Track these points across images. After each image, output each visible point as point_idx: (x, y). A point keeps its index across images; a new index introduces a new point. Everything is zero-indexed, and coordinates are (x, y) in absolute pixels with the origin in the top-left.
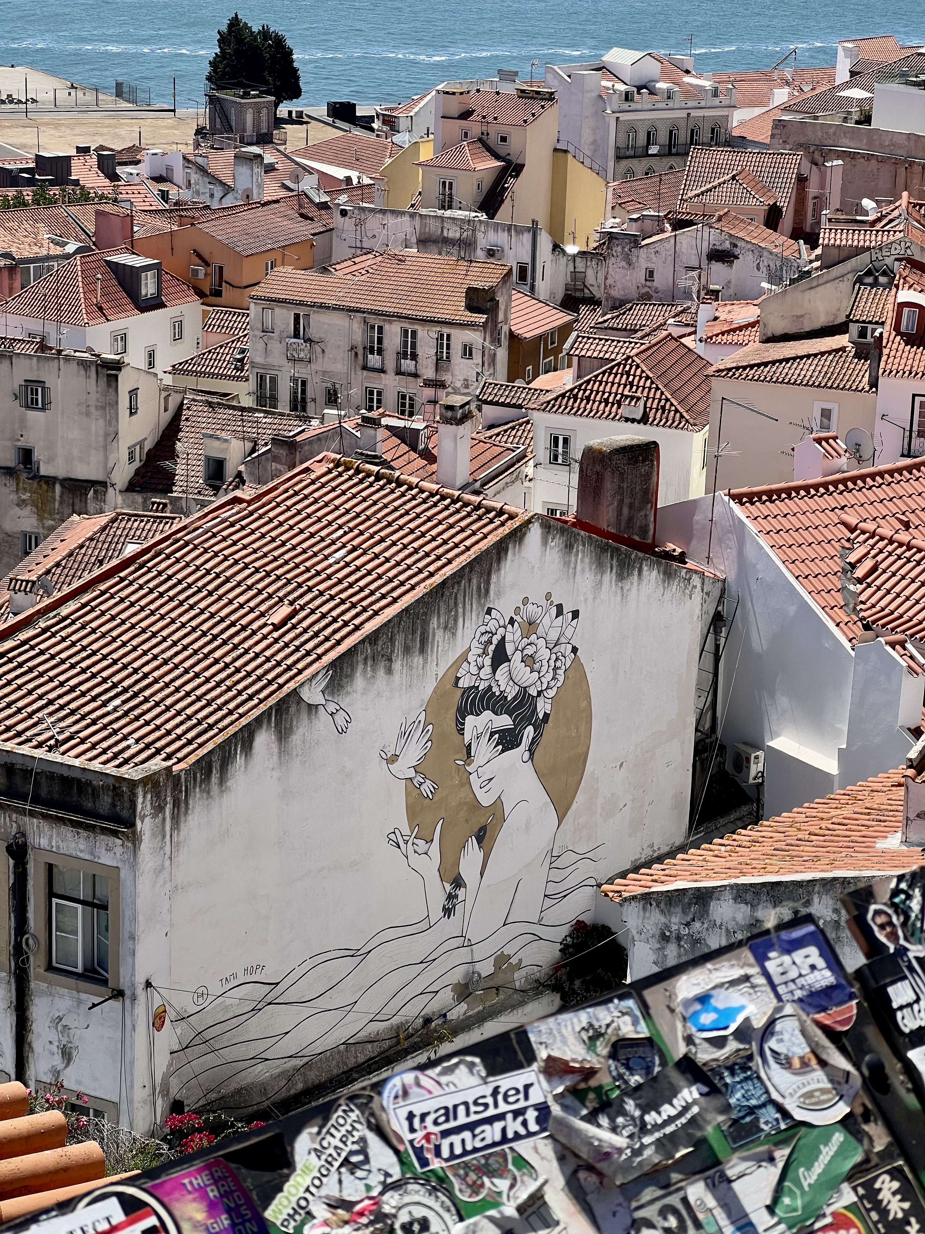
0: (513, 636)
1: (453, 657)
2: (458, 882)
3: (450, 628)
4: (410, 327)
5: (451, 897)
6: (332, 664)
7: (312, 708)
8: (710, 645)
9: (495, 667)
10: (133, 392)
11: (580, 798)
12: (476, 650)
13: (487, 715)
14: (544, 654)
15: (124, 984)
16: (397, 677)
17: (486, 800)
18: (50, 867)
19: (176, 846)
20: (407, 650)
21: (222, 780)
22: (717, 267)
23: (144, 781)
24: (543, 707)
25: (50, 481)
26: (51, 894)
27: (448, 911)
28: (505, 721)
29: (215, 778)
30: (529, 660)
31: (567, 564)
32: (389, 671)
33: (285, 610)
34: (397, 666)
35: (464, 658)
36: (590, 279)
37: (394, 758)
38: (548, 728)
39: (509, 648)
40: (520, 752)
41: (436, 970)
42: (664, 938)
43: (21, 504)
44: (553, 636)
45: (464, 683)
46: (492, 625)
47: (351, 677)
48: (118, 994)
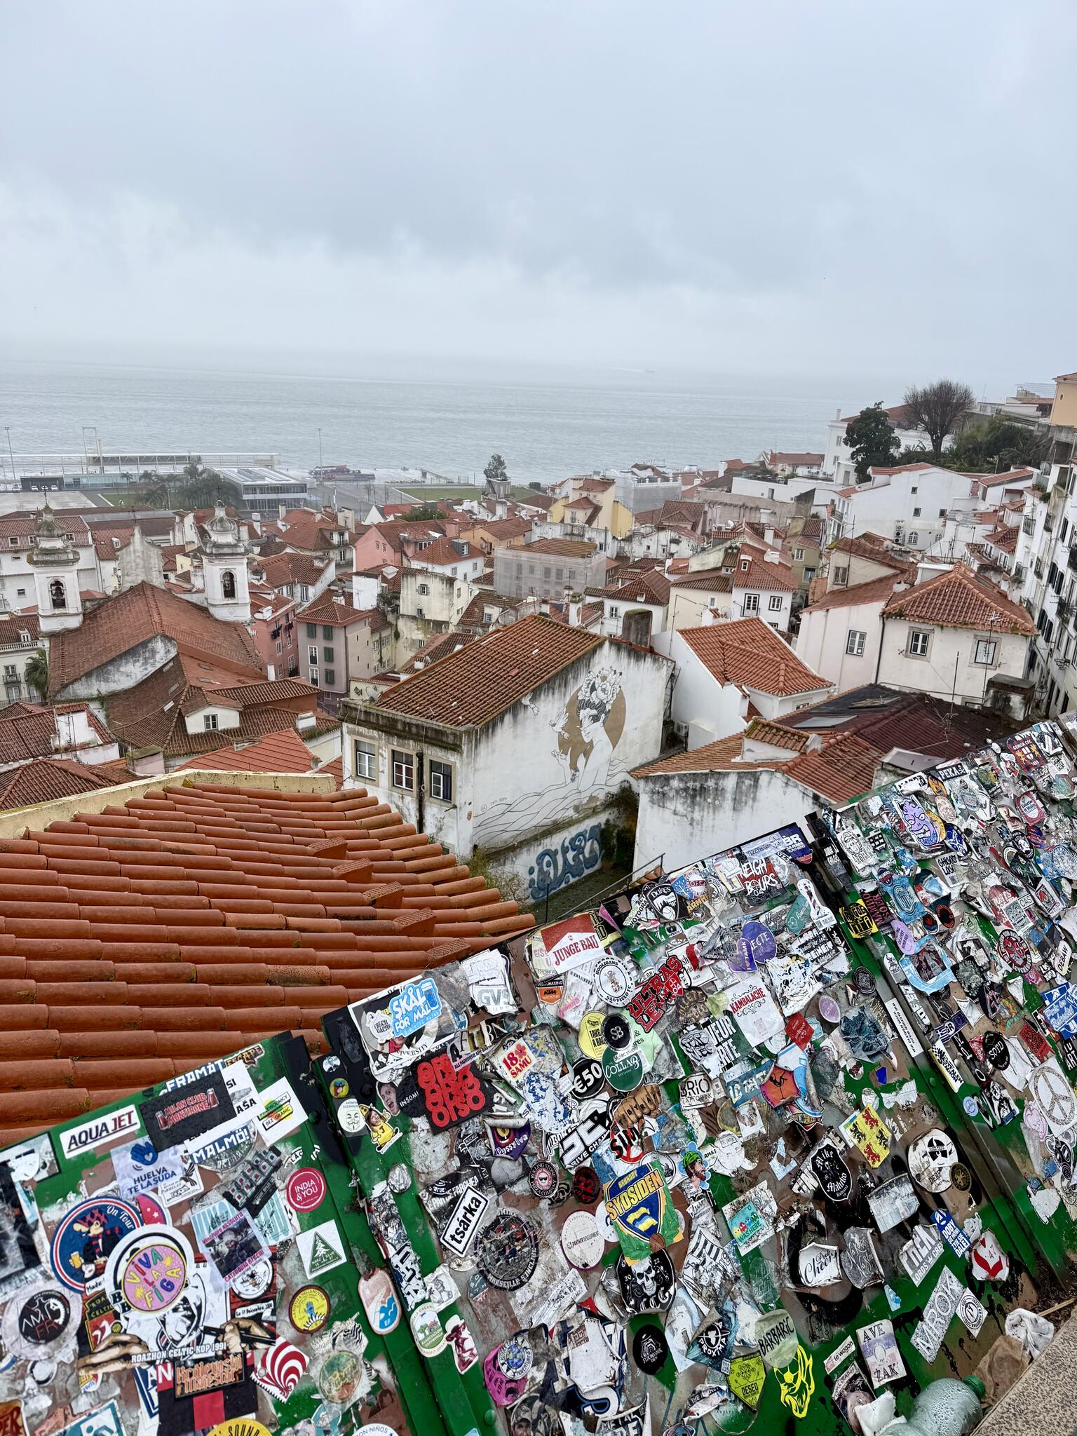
0: (598, 681)
1: (576, 689)
2: (577, 770)
3: (576, 678)
5: (574, 775)
6: (533, 690)
7: (526, 707)
8: (669, 686)
9: (591, 692)
10: (459, 589)
11: (621, 741)
12: (585, 686)
13: (588, 709)
14: (609, 688)
15: (457, 804)
16: (556, 696)
17: (587, 740)
18: (431, 761)
19: (476, 755)
20: (560, 686)
21: (493, 732)
22: (673, 545)
23: (465, 732)
24: (608, 707)
25: (429, 621)
26: (431, 771)
27: (573, 780)
28: (594, 712)
29: (490, 731)
30: (604, 690)
31: (618, 655)
32: (553, 694)
33: (516, 671)
34: (556, 692)
35: (580, 689)
36: (626, 549)
37: (554, 725)
38: (610, 715)
39: (597, 686)
40: (600, 723)
41: (568, 801)
42: (653, 793)
43: (418, 629)
44: (612, 682)
45: (580, 698)
46: (591, 677)
47: (540, 695)
48: (455, 807)
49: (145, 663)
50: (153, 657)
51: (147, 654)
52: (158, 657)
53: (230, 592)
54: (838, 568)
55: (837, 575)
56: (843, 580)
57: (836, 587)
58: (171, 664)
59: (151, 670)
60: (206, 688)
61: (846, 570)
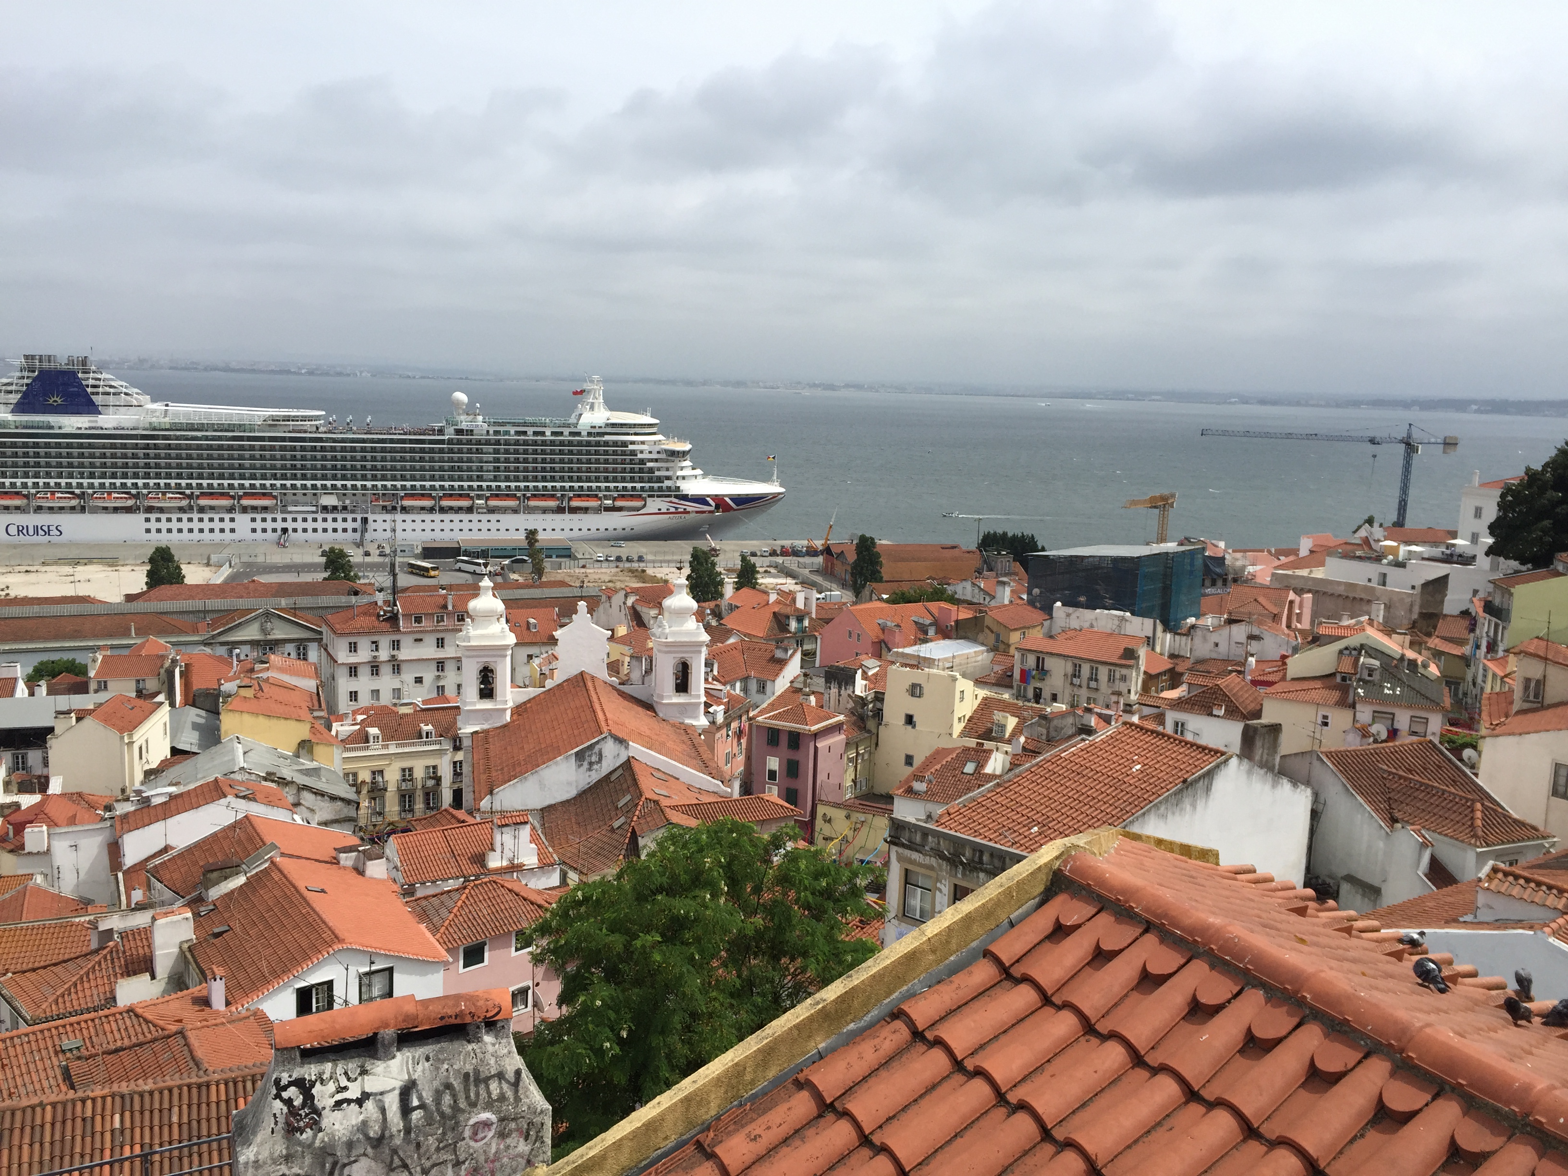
3: (1193, 806)
4: (1095, 665)
20: (1173, 813)
22: (1253, 643)
49: (590, 769)
50: (600, 760)
51: (594, 759)
52: (604, 763)
53: (682, 686)
54: (1528, 681)
55: (1526, 688)
56: (1536, 696)
57: (1527, 706)
58: (620, 772)
59: (595, 776)
60: (664, 802)
61: (1541, 683)
